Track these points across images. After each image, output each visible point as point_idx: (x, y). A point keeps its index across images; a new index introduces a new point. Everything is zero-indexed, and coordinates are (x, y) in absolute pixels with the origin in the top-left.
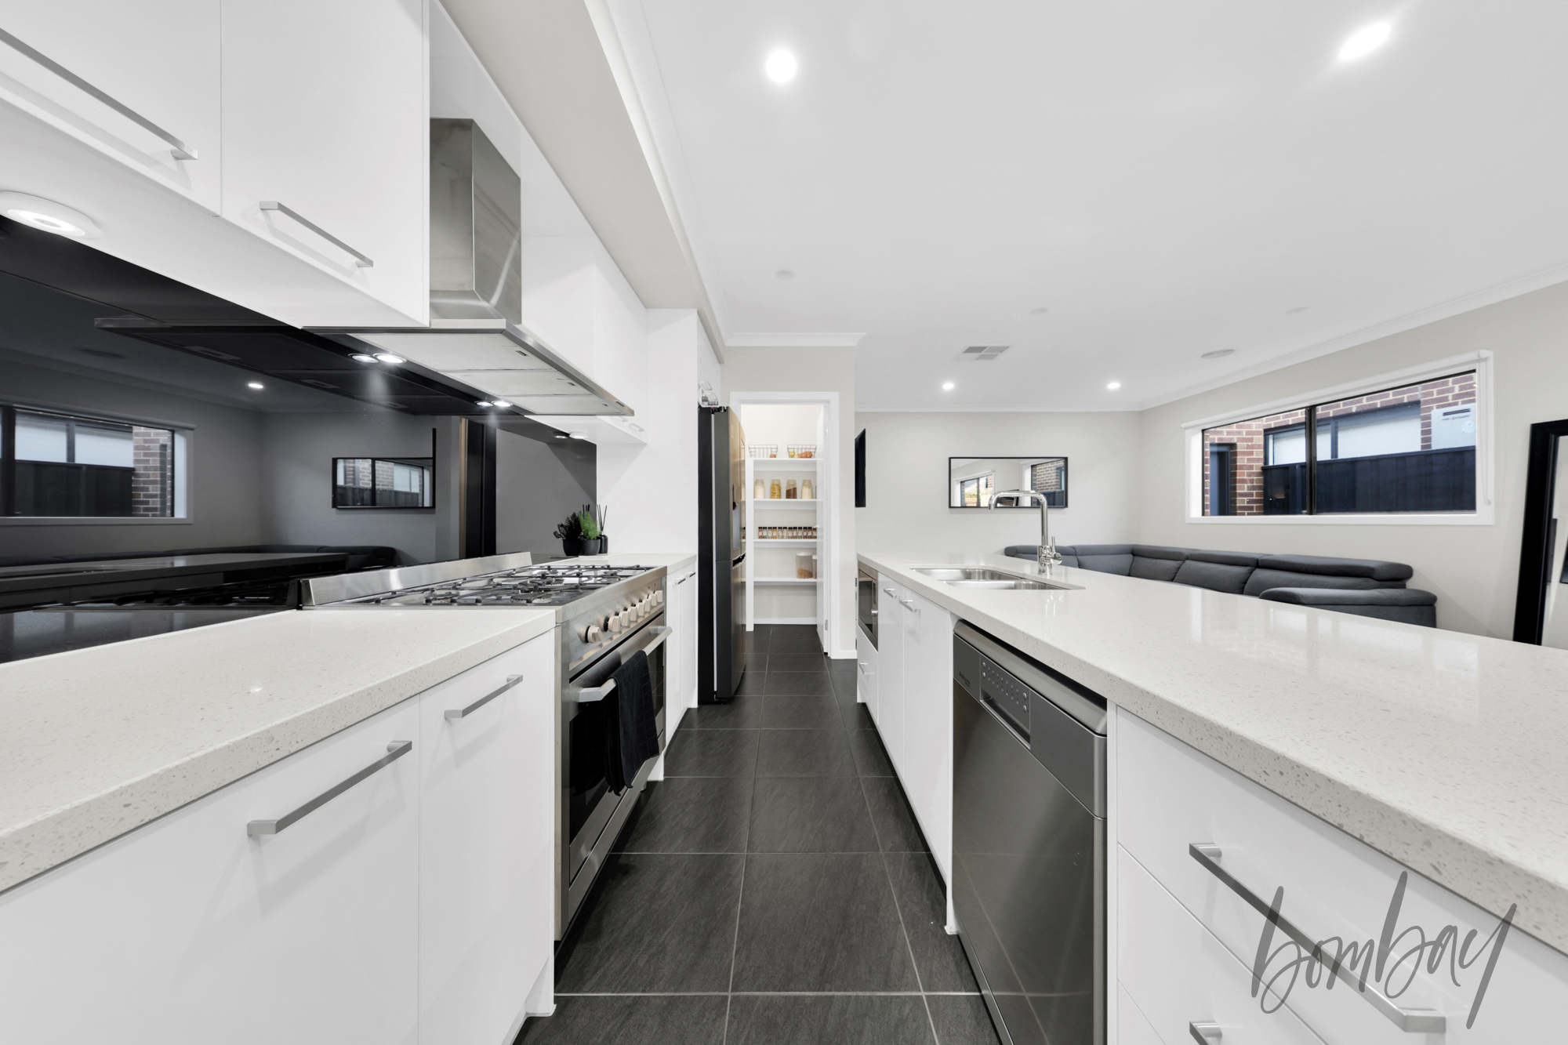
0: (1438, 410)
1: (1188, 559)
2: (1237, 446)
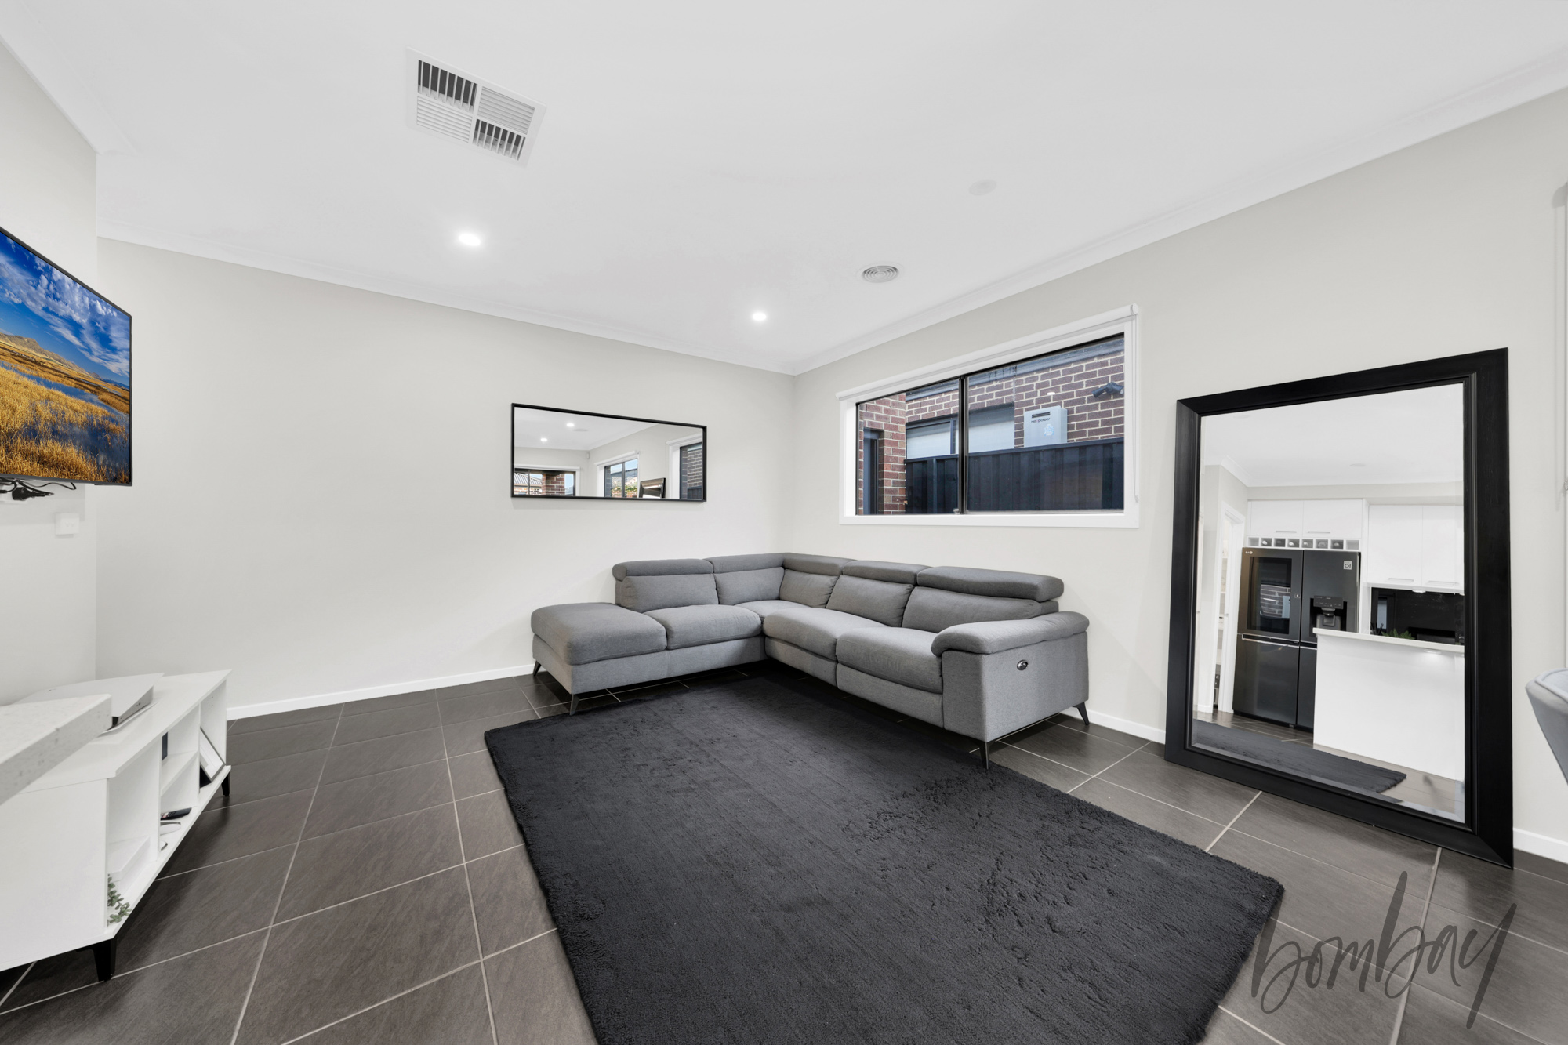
0: (1028, 412)
2: (886, 434)
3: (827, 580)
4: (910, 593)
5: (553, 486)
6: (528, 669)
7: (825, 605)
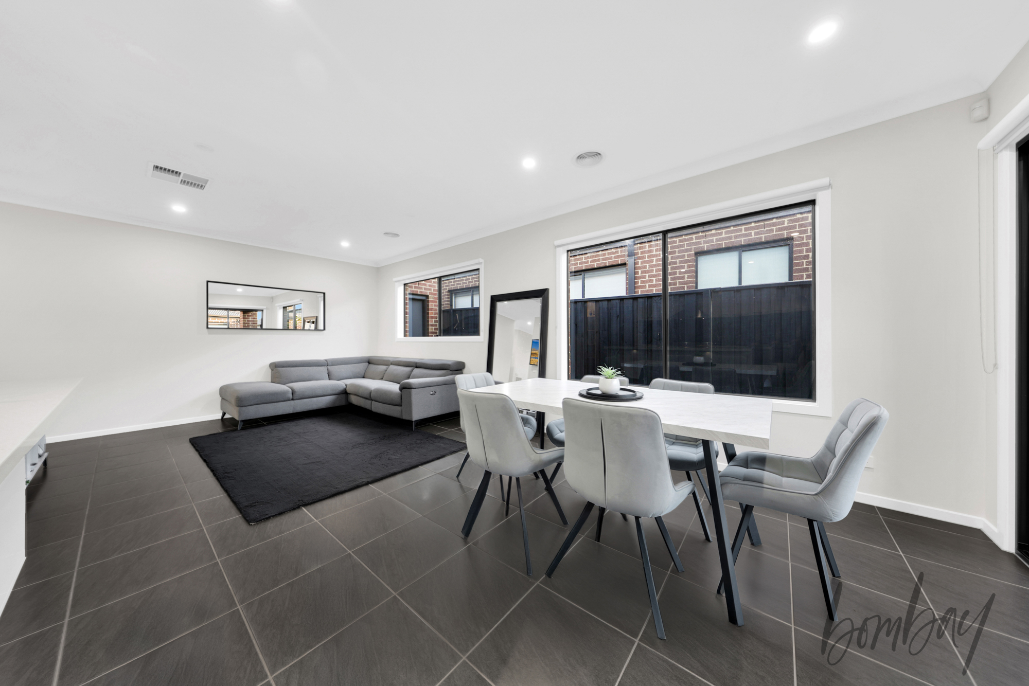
1: (392, 364)
2: (430, 297)
3: (384, 367)
4: (412, 371)
5: (249, 318)
6: (218, 416)
7: (382, 379)
